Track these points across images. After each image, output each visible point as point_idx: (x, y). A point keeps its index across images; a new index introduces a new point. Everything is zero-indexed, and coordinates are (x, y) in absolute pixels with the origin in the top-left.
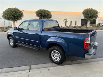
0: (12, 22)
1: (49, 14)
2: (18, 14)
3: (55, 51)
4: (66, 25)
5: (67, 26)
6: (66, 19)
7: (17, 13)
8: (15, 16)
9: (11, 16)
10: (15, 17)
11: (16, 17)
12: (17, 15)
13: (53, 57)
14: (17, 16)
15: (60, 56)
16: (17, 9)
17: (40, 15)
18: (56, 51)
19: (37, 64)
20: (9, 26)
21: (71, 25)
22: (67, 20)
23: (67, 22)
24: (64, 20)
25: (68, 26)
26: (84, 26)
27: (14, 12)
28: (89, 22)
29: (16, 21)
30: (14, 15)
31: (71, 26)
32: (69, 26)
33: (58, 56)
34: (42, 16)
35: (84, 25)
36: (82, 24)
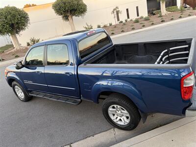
0: (11, 37)
1: (80, 5)
2: (18, 19)
3: (115, 106)
4: (118, 20)
5: (121, 22)
6: (117, 8)
7: (14, 16)
8: (13, 24)
9: (4, 26)
10: (12, 26)
11: (16, 26)
12: (16, 21)
13: (112, 118)
14: (17, 23)
15: (128, 115)
16: (12, 8)
17: (62, 11)
18: (119, 106)
19: (84, 139)
20: (8, 44)
21: (128, 17)
22: (120, 9)
23: (119, 14)
24: (112, 10)
25: (124, 22)
26: (154, 14)
27: (9, 16)
28: (165, 3)
29: (17, 32)
30: (10, 23)
31: (129, 20)
32: (126, 21)
33: (123, 115)
34: (68, 12)
35: (154, 12)
36: (151, 10)
